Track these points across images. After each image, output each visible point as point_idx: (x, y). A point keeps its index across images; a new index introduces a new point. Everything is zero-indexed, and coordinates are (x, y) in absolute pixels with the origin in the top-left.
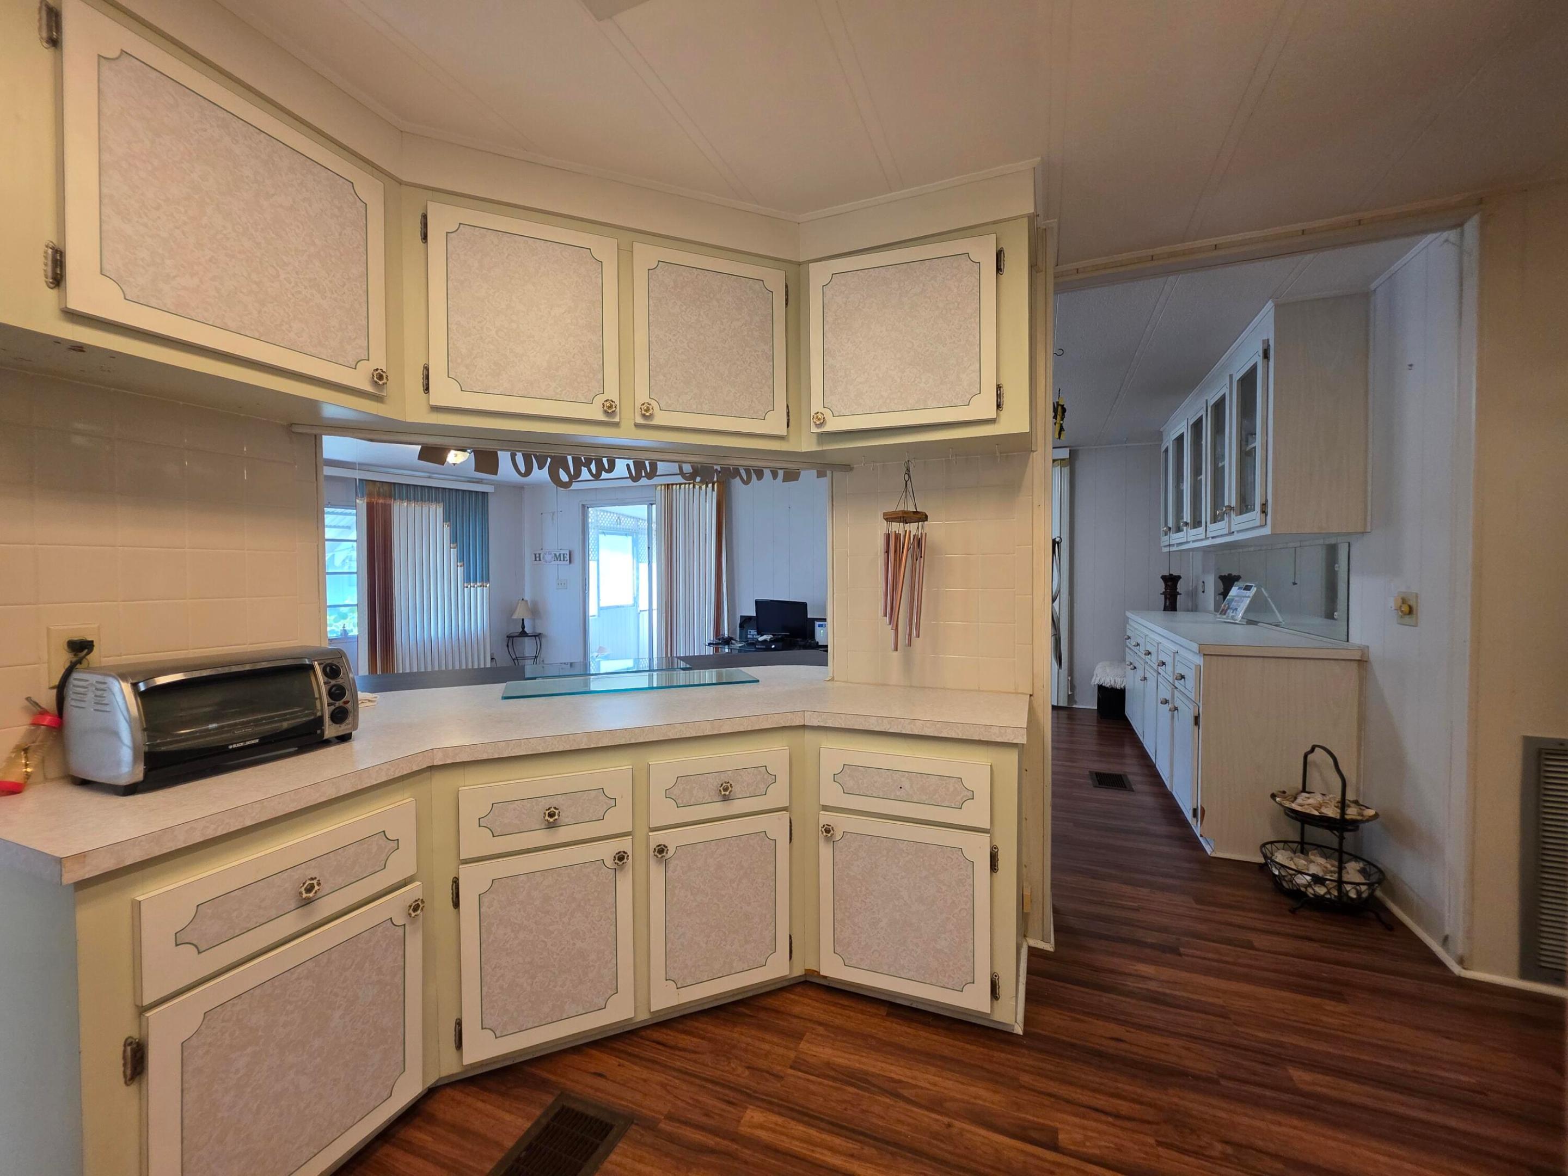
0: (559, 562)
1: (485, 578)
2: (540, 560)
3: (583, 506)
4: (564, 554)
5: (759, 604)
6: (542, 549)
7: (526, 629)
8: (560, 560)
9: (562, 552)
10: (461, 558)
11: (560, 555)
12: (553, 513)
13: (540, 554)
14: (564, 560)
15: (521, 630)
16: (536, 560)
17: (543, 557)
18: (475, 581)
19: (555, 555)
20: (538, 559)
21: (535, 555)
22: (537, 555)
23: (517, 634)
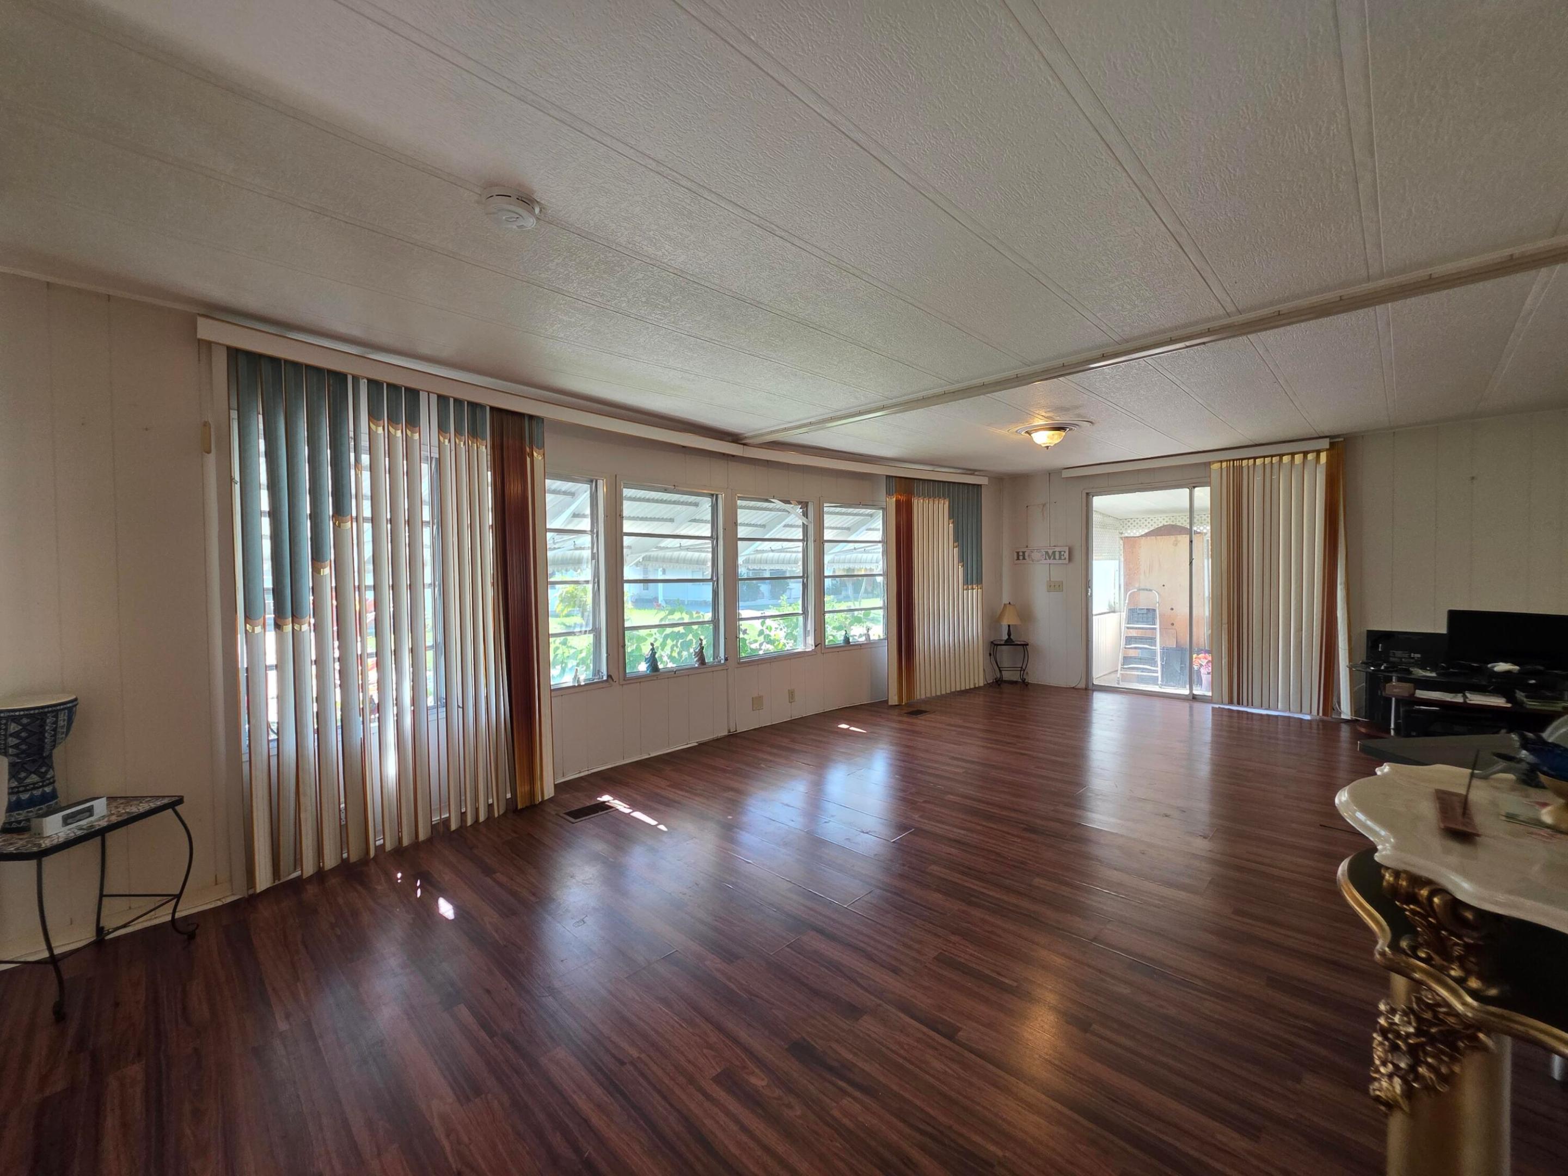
0: (1052, 561)
1: (979, 581)
2: (1024, 558)
3: (1088, 494)
4: (1060, 552)
5: (1455, 617)
6: (1027, 547)
7: (1012, 637)
8: (1054, 558)
9: (1057, 549)
10: (962, 559)
11: (1054, 553)
12: (1044, 505)
13: (1024, 553)
14: (1060, 558)
15: (1007, 637)
16: (1018, 559)
17: (1029, 556)
18: (972, 584)
19: (1047, 553)
20: (1021, 558)
21: (1018, 553)
22: (1021, 554)
23: (1003, 643)
